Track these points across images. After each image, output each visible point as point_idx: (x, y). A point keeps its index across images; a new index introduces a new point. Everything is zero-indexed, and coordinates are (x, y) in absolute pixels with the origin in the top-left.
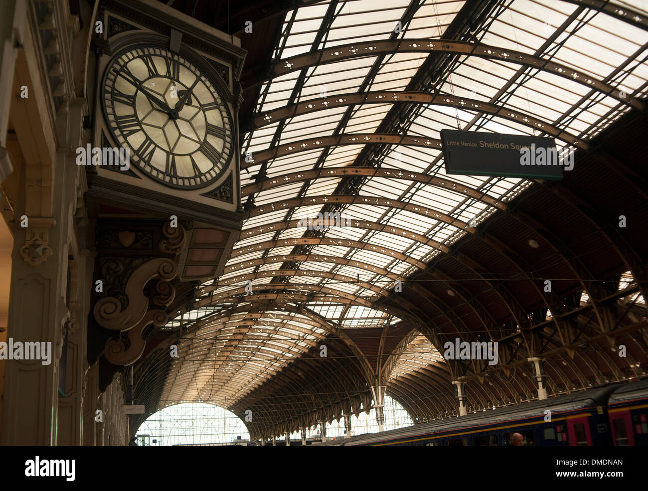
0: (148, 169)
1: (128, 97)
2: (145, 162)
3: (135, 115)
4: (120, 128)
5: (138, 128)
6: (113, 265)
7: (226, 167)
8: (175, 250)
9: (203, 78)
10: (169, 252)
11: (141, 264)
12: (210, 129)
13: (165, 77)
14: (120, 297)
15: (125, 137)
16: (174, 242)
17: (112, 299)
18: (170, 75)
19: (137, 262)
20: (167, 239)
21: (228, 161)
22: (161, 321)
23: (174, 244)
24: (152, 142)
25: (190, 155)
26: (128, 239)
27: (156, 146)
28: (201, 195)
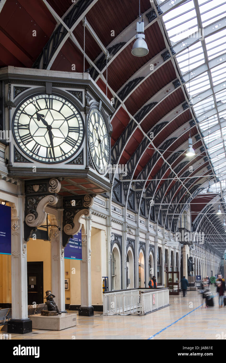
0: (37, 158)
1: (25, 125)
2: (36, 155)
3: (30, 133)
4: (22, 142)
5: (32, 139)
6: (31, 200)
7: (79, 147)
8: (54, 191)
9: (67, 103)
10: (53, 192)
11: (42, 199)
12: (71, 129)
13: (45, 109)
14: (34, 213)
15: (25, 145)
16: (54, 188)
17: (31, 214)
18: (47, 107)
19: (40, 198)
20: (51, 186)
21: (81, 144)
22: (87, 214)
23: (54, 189)
24: (39, 144)
25: (59, 146)
26: (36, 188)
27: (41, 145)
28: (65, 164)
